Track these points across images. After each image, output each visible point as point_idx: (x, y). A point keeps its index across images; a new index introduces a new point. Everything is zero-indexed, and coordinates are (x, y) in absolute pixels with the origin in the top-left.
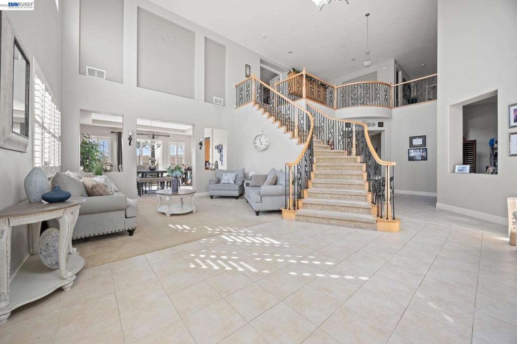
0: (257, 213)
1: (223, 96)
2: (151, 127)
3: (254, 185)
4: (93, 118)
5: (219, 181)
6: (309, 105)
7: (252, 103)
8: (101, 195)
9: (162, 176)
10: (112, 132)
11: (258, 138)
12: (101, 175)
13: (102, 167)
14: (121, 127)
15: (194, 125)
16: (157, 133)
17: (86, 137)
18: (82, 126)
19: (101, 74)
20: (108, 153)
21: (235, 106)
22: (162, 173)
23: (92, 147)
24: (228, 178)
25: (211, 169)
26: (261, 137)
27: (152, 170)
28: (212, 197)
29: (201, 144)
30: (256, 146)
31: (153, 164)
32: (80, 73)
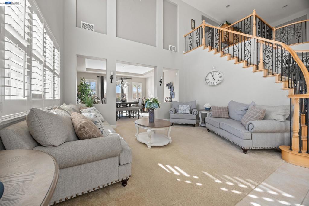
0: (245, 151)
1: (176, 44)
2: (123, 72)
3: (217, 116)
4: (87, 67)
5: (176, 112)
7: (203, 47)
8: (91, 137)
9: (130, 106)
10: (98, 77)
11: (210, 75)
12: (91, 106)
13: (92, 100)
14: (105, 73)
15: (155, 67)
16: (125, 76)
17: (83, 80)
18: (79, 73)
19: (91, 28)
20: (96, 91)
21: (184, 52)
22: (130, 104)
23: (86, 87)
24: (184, 109)
25: (167, 101)
26: (214, 74)
27: (124, 102)
28: (172, 124)
29: (161, 82)
30: (207, 82)
31: (124, 98)
32: (76, 26)
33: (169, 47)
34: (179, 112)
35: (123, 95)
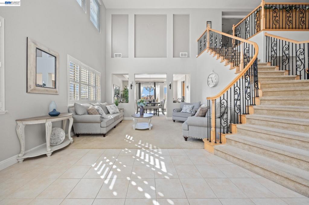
0: (186, 139)
1: (188, 50)
6: (268, 36)
7: (206, 50)
11: (210, 77)
15: (167, 74)
16: (157, 81)
21: (196, 56)
24: (186, 109)
25: (179, 102)
27: (150, 102)
28: (174, 121)
29: (170, 86)
30: (209, 84)
31: (150, 99)
32: (112, 57)
33: (180, 54)
34: (182, 111)
35: (150, 97)
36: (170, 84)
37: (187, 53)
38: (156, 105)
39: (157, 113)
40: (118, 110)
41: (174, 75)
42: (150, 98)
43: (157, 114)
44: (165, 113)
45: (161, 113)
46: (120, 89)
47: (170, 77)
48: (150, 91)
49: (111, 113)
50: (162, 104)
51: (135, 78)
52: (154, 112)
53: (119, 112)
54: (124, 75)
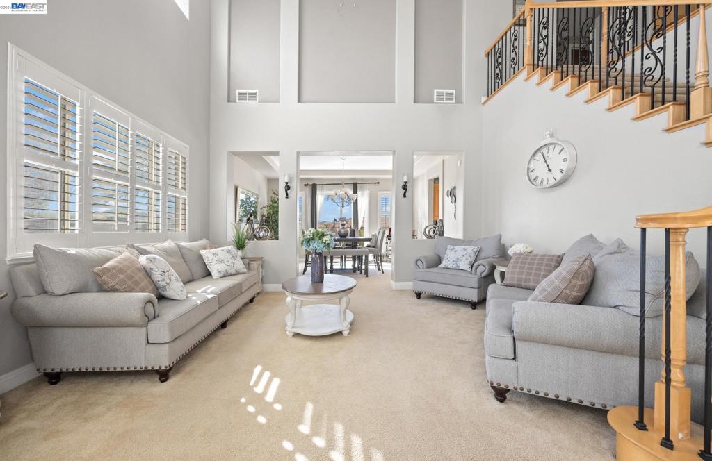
0: (501, 393)
3: (515, 282)
5: (436, 263)
7: (525, 73)
10: (305, 185)
19: (253, 97)
21: (484, 98)
22: (363, 241)
24: (459, 258)
25: (428, 236)
26: (548, 152)
27: (343, 236)
28: (419, 295)
29: (405, 187)
30: (532, 179)
31: (343, 228)
32: (229, 101)
33: (435, 93)
34: (442, 265)
35: (342, 221)
36: (406, 182)
37: (454, 91)
38: (358, 246)
39: (363, 267)
40: (240, 265)
41: (415, 156)
42: (343, 225)
43: (363, 271)
44: (387, 266)
45: (372, 267)
46: (259, 200)
47: (404, 163)
48: (343, 206)
49: (215, 274)
50: (376, 241)
51: (299, 172)
52: (354, 265)
53: (245, 270)
54: (268, 158)
